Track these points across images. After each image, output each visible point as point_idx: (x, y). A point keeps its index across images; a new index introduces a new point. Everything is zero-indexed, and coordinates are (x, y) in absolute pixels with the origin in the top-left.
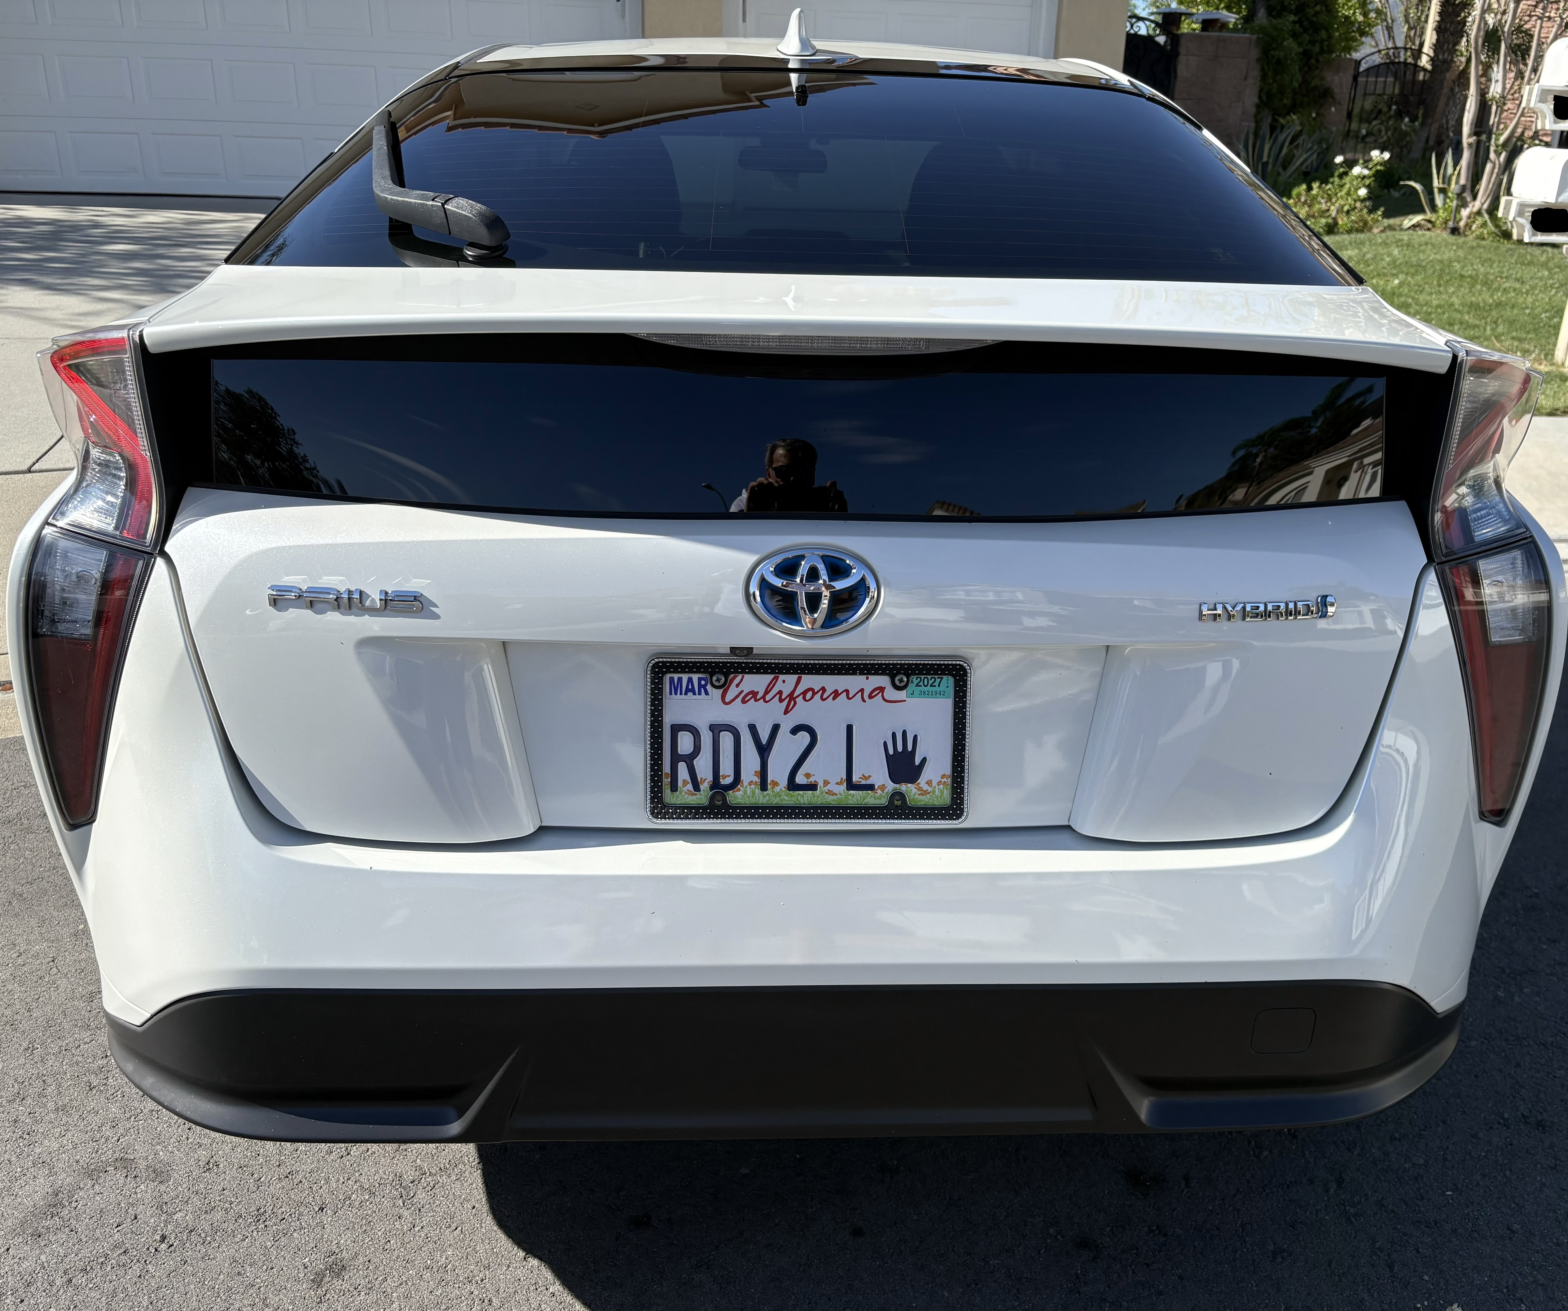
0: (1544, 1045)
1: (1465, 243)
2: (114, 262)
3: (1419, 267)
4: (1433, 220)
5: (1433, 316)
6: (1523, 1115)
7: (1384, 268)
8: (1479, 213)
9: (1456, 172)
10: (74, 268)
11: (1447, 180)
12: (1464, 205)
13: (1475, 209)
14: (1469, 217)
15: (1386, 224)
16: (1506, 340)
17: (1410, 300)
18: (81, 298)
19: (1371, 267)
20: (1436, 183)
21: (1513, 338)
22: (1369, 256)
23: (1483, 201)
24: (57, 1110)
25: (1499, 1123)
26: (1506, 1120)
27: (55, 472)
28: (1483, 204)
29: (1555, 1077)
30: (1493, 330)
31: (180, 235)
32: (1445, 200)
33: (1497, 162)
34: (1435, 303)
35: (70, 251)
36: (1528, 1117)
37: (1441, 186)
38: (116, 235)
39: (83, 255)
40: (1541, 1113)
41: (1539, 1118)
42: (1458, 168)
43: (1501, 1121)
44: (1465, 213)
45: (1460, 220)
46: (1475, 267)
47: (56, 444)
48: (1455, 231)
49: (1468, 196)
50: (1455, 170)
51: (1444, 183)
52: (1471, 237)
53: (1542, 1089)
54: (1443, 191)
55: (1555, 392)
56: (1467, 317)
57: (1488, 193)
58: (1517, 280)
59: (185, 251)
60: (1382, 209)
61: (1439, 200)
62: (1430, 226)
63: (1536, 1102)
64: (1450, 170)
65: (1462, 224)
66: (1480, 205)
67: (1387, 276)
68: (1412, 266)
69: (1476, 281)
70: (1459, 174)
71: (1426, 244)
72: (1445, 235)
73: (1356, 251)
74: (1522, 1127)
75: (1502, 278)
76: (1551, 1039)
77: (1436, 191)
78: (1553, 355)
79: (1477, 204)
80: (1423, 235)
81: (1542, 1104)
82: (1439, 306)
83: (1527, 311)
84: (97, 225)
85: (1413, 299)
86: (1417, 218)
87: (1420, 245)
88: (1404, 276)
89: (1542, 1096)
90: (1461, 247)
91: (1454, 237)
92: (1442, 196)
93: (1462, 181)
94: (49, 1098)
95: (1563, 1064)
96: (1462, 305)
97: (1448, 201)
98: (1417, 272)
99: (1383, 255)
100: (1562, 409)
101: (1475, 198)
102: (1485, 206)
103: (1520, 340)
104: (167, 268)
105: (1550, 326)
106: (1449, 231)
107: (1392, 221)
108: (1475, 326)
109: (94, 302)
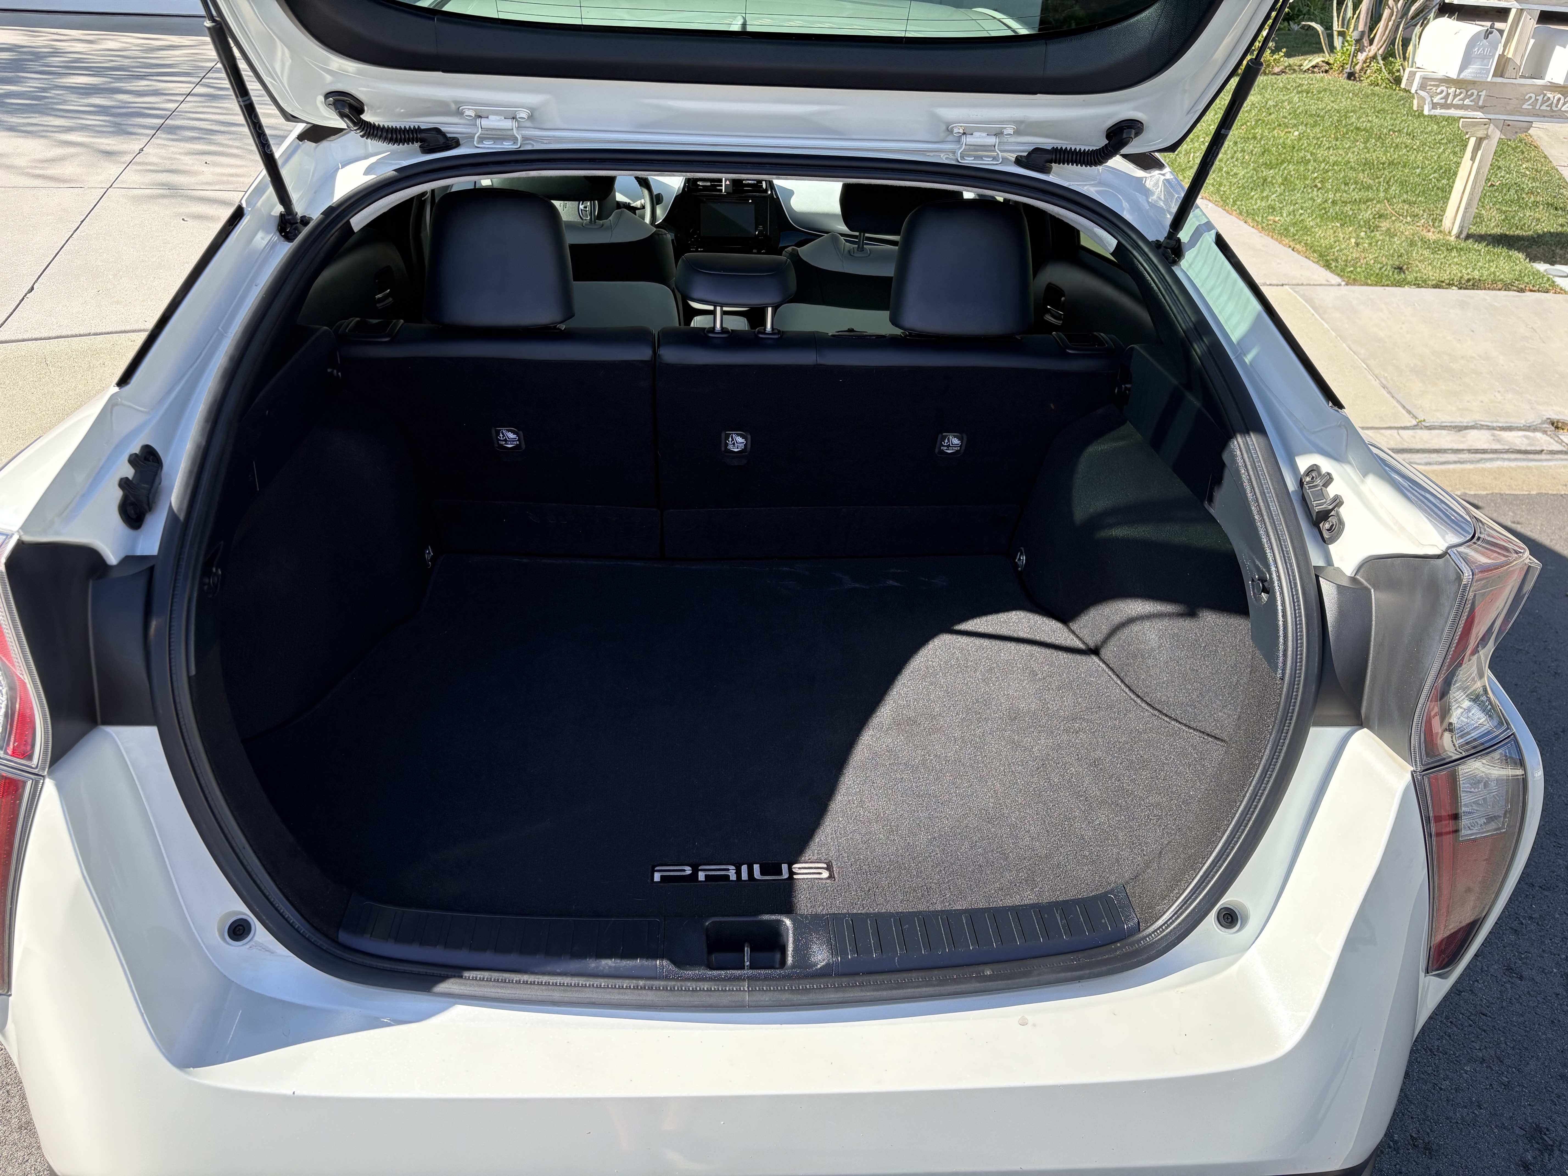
0: (1431, 1050)
1: (1360, 90)
2: (72, 97)
3: (1317, 118)
4: (1331, 62)
5: (1330, 174)
6: (1411, 1136)
7: (1285, 117)
8: (1374, 57)
9: (1355, 16)
10: (37, 104)
11: (1345, 23)
12: (1361, 50)
13: (1371, 54)
14: (1365, 62)
15: (1286, 64)
16: (1398, 203)
17: (1309, 156)
18: (43, 141)
19: (1272, 116)
20: (1336, 27)
21: (1404, 201)
22: (1271, 103)
23: (1379, 46)
24: (20, 1128)
25: (1390, 1147)
26: (1396, 1142)
27: (14, 344)
28: (1378, 50)
29: (1441, 1089)
30: (1386, 191)
31: (138, 64)
32: (1343, 43)
33: (1395, 10)
34: (1332, 159)
35: (32, 83)
36: (1416, 1139)
37: (1340, 29)
38: (76, 66)
39: (44, 90)
40: (1428, 1134)
41: (1426, 1140)
42: (1357, 12)
43: (1391, 1144)
44: (1361, 57)
45: (1356, 64)
46: (1370, 118)
47: (14, 310)
48: (1351, 76)
49: (1366, 42)
50: (1354, 14)
51: (1343, 27)
52: (1365, 83)
53: (1429, 1104)
54: (1341, 34)
55: (1441, 263)
56: (1361, 175)
57: (1384, 38)
58: (1408, 134)
59: (142, 84)
60: (1284, 50)
61: (1337, 42)
62: (1327, 68)
63: (1424, 1120)
64: (1350, 13)
65: (1358, 68)
66: (1376, 49)
67: (1288, 127)
68: (1311, 115)
69: (1370, 136)
70: (1358, 17)
71: (1325, 90)
72: (1342, 79)
73: (1259, 97)
74: (1411, 1151)
75: (1394, 132)
76: (1437, 1043)
77: (1335, 33)
78: (1441, 221)
79: (1374, 48)
80: (1322, 80)
81: (1428, 1123)
82: (1335, 163)
83: (1418, 171)
84: (56, 53)
85: (1312, 154)
86: (1317, 59)
87: (1319, 92)
88: (1304, 128)
89: (1429, 1113)
90: (1357, 95)
91: (1351, 82)
92: (1341, 38)
93: (1361, 27)
94: (13, 1112)
95: (1448, 1073)
96: (1358, 162)
97: (1346, 44)
98: (1316, 124)
99: (1283, 101)
100: (1447, 281)
101: (1371, 42)
102: (1381, 52)
103: (1411, 204)
104: (125, 105)
105: (1438, 188)
106: (1346, 75)
107: (1291, 61)
108: (1369, 188)
109: (55, 146)
